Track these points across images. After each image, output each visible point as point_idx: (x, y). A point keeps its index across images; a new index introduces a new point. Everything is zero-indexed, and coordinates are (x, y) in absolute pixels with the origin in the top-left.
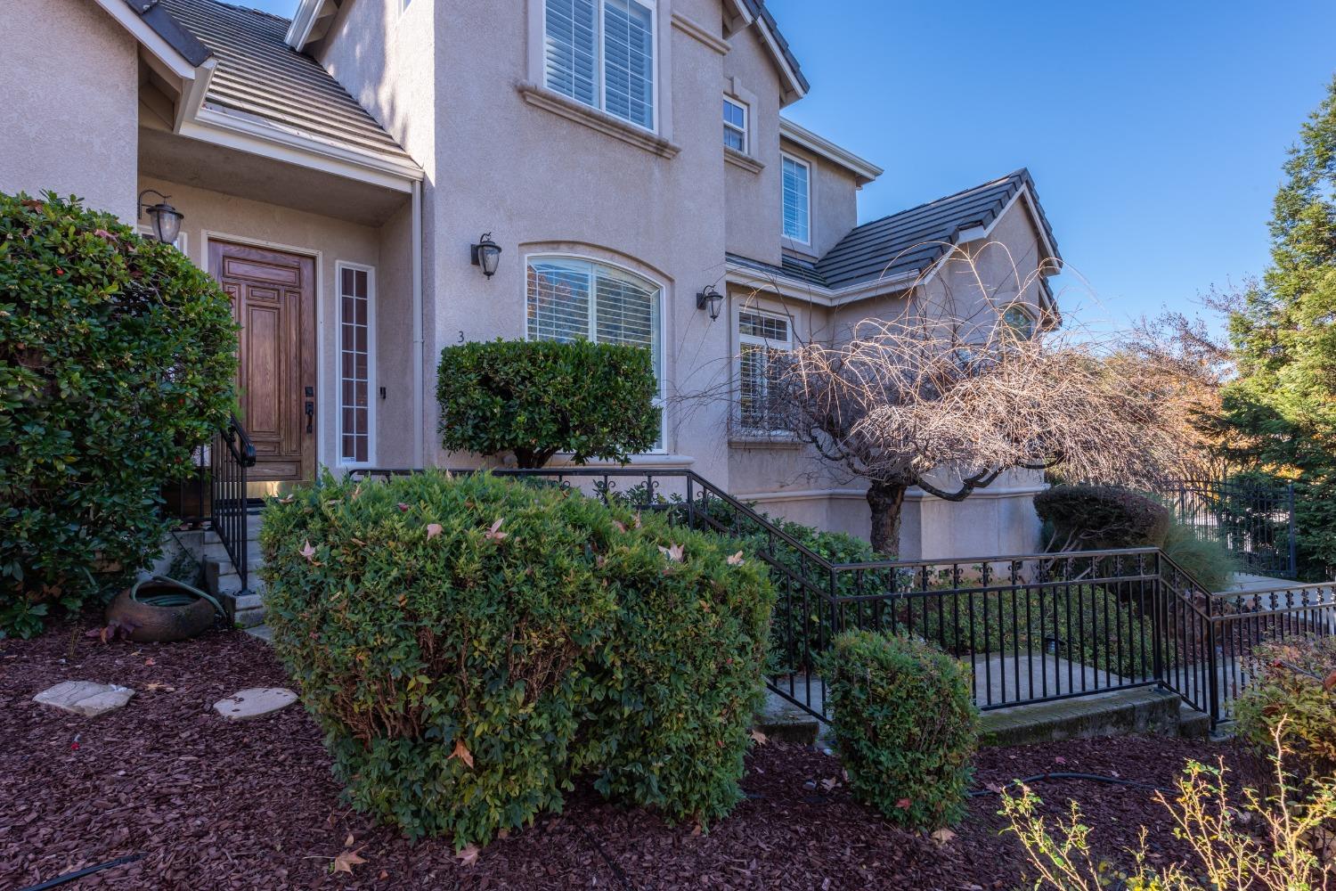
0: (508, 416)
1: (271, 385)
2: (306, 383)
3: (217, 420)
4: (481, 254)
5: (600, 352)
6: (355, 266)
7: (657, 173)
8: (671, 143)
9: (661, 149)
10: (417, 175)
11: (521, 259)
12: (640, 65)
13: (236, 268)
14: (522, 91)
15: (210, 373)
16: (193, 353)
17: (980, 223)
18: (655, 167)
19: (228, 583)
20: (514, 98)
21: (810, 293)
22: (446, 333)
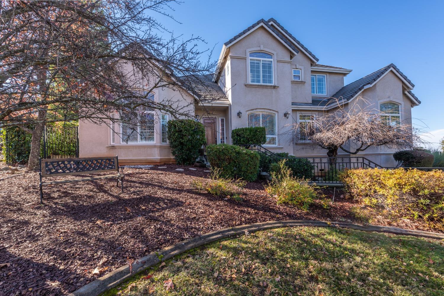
0: (240, 140)
1: (211, 138)
2: (216, 137)
3: (204, 141)
4: (239, 114)
5: (262, 128)
6: (222, 118)
7: (274, 92)
8: (277, 85)
9: (274, 87)
10: (229, 103)
11: (246, 114)
12: (270, 72)
13: (206, 121)
14: (246, 85)
15: (202, 136)
16: (201, 134)
17: (369, 83)
18: (274, 91)
19: (205, 163)
20: (244, 87)
21: (311, 108)
22: (233, 128)
